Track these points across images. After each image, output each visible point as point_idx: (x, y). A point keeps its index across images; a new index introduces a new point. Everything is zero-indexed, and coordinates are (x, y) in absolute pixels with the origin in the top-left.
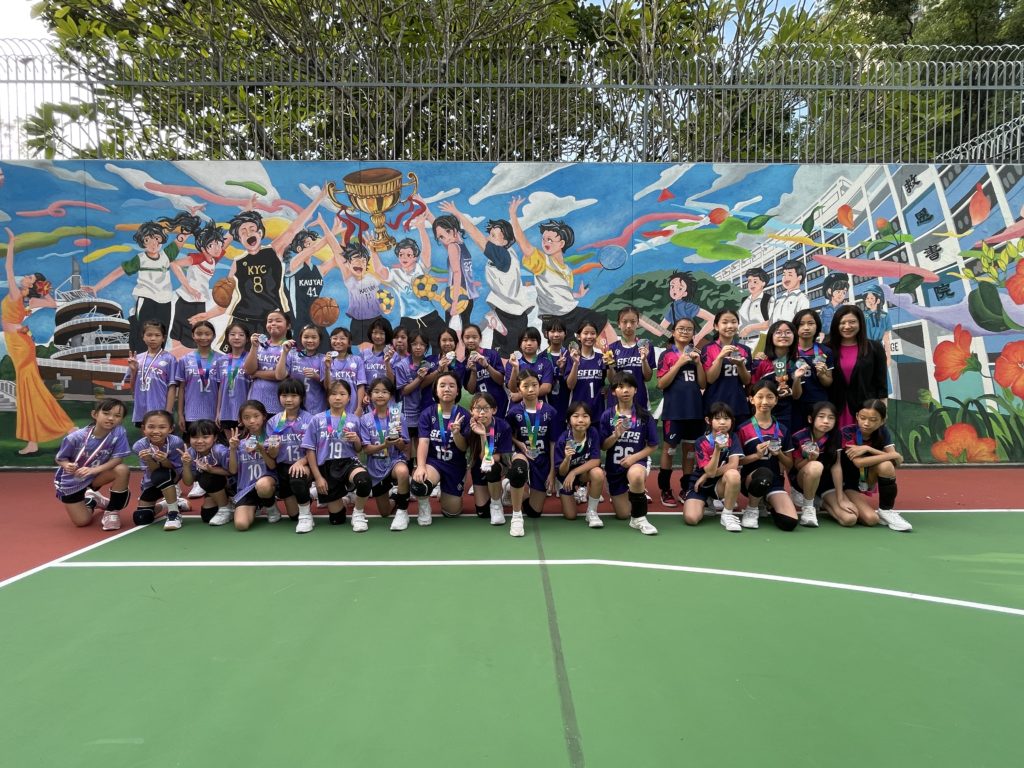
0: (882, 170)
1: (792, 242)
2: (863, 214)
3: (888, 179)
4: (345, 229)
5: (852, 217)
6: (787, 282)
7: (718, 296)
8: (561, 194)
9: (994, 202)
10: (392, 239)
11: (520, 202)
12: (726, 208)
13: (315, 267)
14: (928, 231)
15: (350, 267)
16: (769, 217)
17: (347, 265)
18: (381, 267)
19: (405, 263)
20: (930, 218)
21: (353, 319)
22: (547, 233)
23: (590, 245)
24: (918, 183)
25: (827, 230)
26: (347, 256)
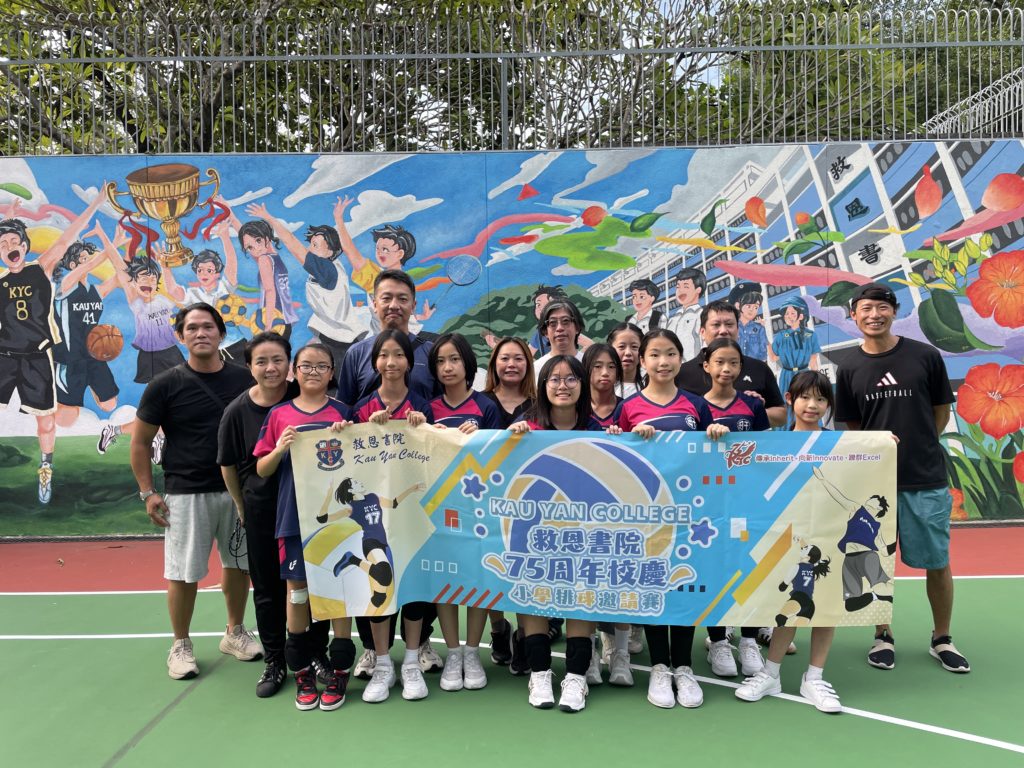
0: (801, 153)
1: (688, 246)
2: (779, 208)
3: (809, 163)
4: (130, 239)
5: (764, 212)
6: (682, 296)
7: (595, 316)
8: (397, 193)
9: (947, 188)
10: (188, 251)
11: (346, 203)
12: (603, 206)
13: (92, 287)
14: (864, 226)
15: (136, 286)
16: (658, 216)
17: (132, 284)
18: (175, 285)
19: (205, 280)
20: (865, 211)
21: (141, 351)
22: (382, 242)
23: (435, 256)
24: (848, 167)
25: (733, 229)
26: (132, 274)
